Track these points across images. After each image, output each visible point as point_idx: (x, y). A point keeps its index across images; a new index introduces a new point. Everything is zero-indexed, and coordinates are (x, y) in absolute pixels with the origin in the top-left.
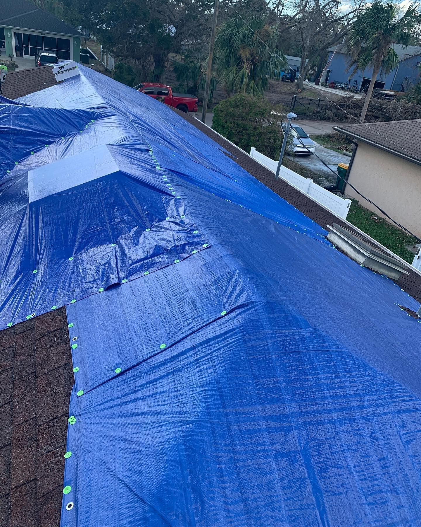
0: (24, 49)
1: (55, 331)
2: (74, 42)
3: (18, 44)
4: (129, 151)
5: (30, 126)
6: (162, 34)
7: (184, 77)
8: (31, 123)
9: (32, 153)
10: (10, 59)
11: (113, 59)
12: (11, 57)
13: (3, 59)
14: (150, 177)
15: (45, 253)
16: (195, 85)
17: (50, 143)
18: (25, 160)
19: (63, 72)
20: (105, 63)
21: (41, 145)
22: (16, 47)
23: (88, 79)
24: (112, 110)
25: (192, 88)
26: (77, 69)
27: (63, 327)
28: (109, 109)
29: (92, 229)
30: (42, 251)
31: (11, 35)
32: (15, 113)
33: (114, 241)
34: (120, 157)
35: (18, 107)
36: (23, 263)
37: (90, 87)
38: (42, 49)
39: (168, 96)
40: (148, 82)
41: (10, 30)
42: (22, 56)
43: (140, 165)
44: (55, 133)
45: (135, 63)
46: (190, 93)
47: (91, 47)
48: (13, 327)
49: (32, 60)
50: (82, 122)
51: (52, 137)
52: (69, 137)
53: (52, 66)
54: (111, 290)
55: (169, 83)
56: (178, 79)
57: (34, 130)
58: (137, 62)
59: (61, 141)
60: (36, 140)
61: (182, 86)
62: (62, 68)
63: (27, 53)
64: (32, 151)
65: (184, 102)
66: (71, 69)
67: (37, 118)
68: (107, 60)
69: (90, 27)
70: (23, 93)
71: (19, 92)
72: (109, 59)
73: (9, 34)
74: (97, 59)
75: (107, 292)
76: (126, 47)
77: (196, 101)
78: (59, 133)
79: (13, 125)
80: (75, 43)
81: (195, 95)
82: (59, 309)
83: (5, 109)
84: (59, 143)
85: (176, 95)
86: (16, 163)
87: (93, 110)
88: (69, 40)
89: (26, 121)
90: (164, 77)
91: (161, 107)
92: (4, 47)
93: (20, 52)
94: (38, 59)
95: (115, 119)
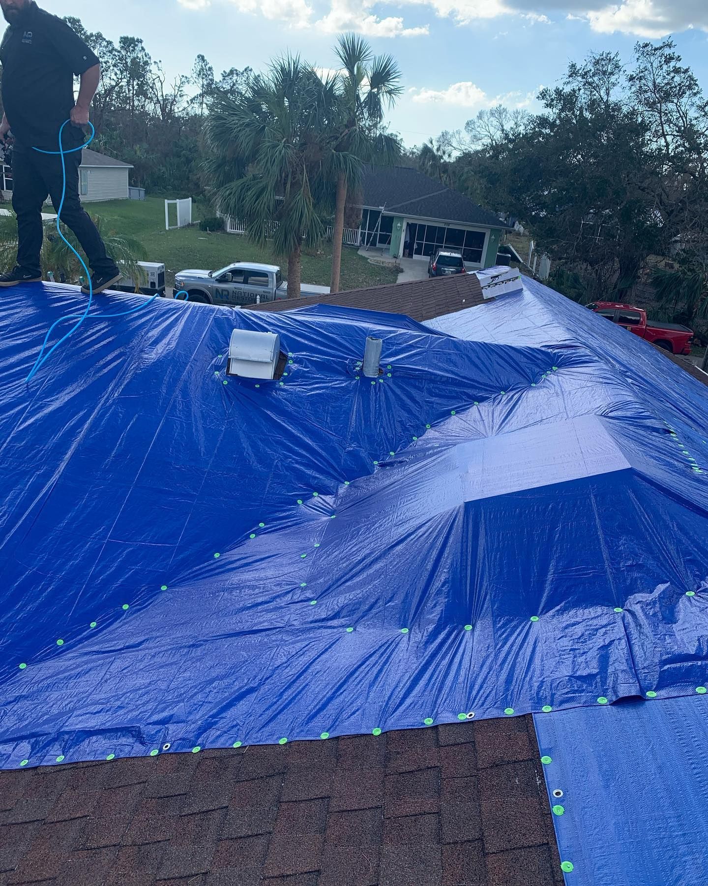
0: (415, 246)
1: (515, 762)
2: (490, 236)
3: (408, 239)
4: (636, 431)
5: (455, 369)
6: (643, 225)
7: (672, 295)
8: (455, 365)
9: (453, 412)
10: (393, 260)
11: (549, 262)
12: (395, 257)
13: (384, 260)
14: (686, 486)
15: (488, 597)
16: (690, 309)
17: (481, 400)
18: (442, 423)
19: (496, 284)
20: (534, 268)
21: (468, 401)
22: (405, 242)
23: (536, 297)
24: (588, 352)
25: (683, 314)
26: (519, 280)
27: (531, 760)
28: (583, 350)
29: (576, 571)
30: (483, 593)
31: (401, 227)
32: (434, 348)
33: (618, 602)
34: (625, 442)
35: (440, 338)
36: (448, 606)
37: (543, 311)
38: (441, 247)
39: (639, 326)
40: (602, 300)
41: (401, 219)
42: (411, 255)
43: (663, 460)
44: (491, 384)
45: (586, 269)
46: (679, 323)
47: (515, 244)
48: (435, 728)
49: (426, 262)
50: (537, 370)
51: (486, 390)
52: (514, 392)
53: (474, 274)
54: (624, 707)
55: (639, 303)
56: (659, 298)
57: (458, 376)
58: (589, 268)
59: (500, 397)
60: (461, 392)
61: (666, 309)
62: (497, 278)
63: (418, 252)
64: (453, 409)
65: (667, 336)
66: (509, 280)
67: (466, 359)
68: (538, 265)
69: (520, 214)
70: (429, 314)
71: (424, 312)
72: (542, 262)
73: (399, 225)
74: (522, 262)
75: (614, 709)
76: (575, 243)
77: (690, 336)
78: (498, 385)
79: (430, 366)
80: (493, 237)
81: (688, 326)
82: (519, 717)
83: (421, 340)
84: (497, 401)
85: (653, 325)
86: (428, 426)
87: (556, 351)
88: (485, 233)
89: (450, 361)
90: (633, 294)
91: (644, 347)
92: (389, 243)
93: (409, 250)
94: (435, 260)
95: (596, 368)
